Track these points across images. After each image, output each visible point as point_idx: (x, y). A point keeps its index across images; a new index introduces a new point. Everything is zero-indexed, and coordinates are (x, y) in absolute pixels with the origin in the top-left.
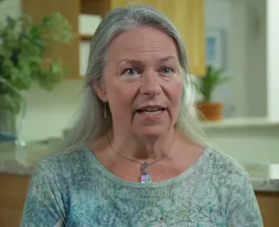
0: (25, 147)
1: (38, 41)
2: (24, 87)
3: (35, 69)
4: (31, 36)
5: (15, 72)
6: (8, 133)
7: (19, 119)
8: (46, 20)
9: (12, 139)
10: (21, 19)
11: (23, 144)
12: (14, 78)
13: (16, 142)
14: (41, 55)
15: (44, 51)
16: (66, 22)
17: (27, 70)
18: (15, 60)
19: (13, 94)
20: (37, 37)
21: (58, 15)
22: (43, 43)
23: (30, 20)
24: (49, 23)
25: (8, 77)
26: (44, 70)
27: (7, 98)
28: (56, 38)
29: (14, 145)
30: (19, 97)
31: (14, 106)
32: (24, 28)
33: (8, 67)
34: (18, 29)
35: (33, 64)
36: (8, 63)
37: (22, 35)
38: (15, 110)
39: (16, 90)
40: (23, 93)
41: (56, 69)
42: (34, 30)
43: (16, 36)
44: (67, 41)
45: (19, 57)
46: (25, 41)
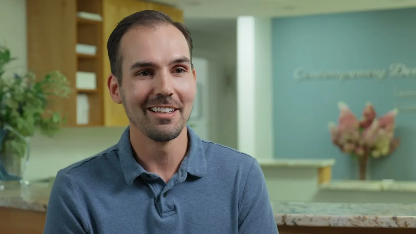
0: (29, 185)
1: (41, 95)
2: (28, 134)
3: (38, 118)
4: (35, 91)
5: (20, 122)
6: (15, 174)
7: (23, 162)
8: (48, 77)
9: (18, 178)
10: (27, 76)
11: (27, 183)
12: (20, 126)
13: (21, 182)
14: (43, 107)
15: (46, 104)
16: (65, 79)
17: (31, 119)
18: (21, 112)
19: (18, 140)
20: (40, 91)
21: (58, 73)
22: (45, 97)
23: (34, 77)
24: (50, 80)
25: (15, 126)
26: (46, 120)
27: (14, 143)
28: (57, 93)
29: (19, 184)
30: (24, 142)
31: (19, 150)
32: (29, 84)
33: (15, 117)
34: (24, 84)
35: (36, 115)
36: (15, 113)
37: (27, 90)
38: (20, 154)
39: (21, 136)
40: (27, 139)
41: (55, 119)
42: (37, 85)
43: (22, 90)
44: (65, 95)
45: (24, 108)
46: (30, 95)
